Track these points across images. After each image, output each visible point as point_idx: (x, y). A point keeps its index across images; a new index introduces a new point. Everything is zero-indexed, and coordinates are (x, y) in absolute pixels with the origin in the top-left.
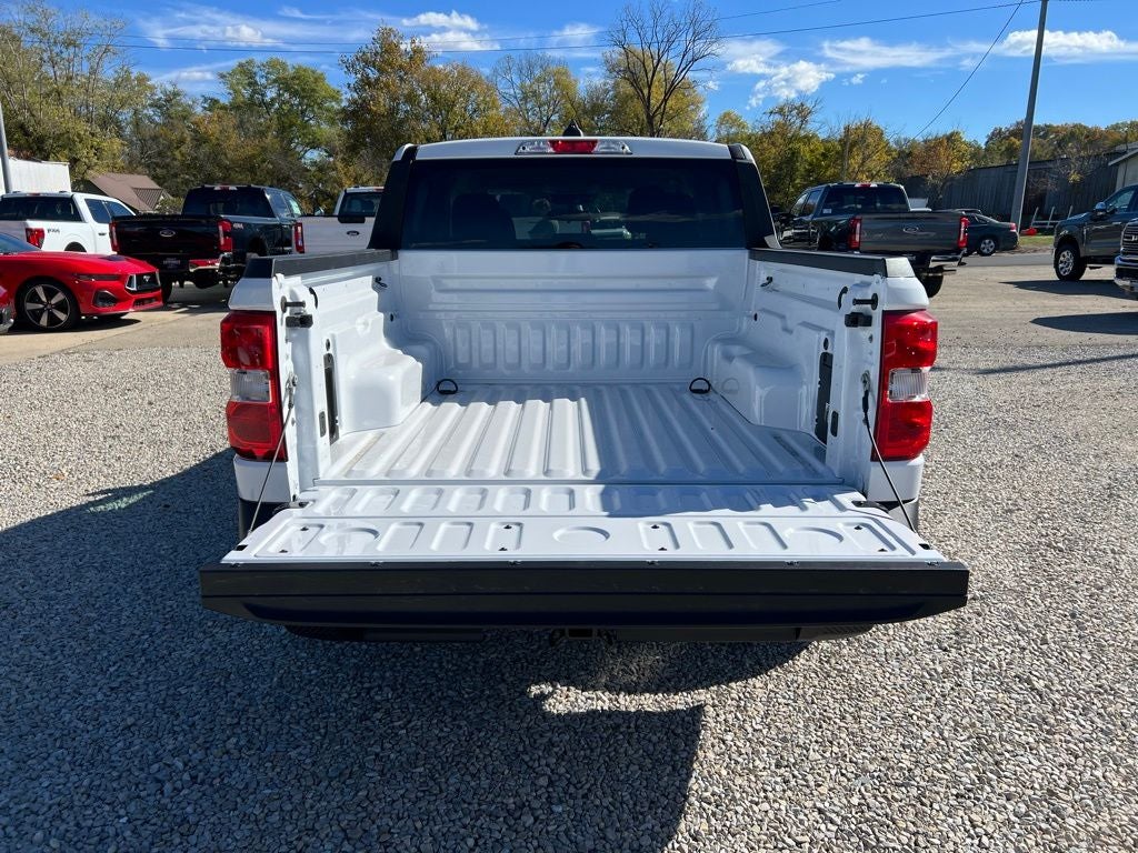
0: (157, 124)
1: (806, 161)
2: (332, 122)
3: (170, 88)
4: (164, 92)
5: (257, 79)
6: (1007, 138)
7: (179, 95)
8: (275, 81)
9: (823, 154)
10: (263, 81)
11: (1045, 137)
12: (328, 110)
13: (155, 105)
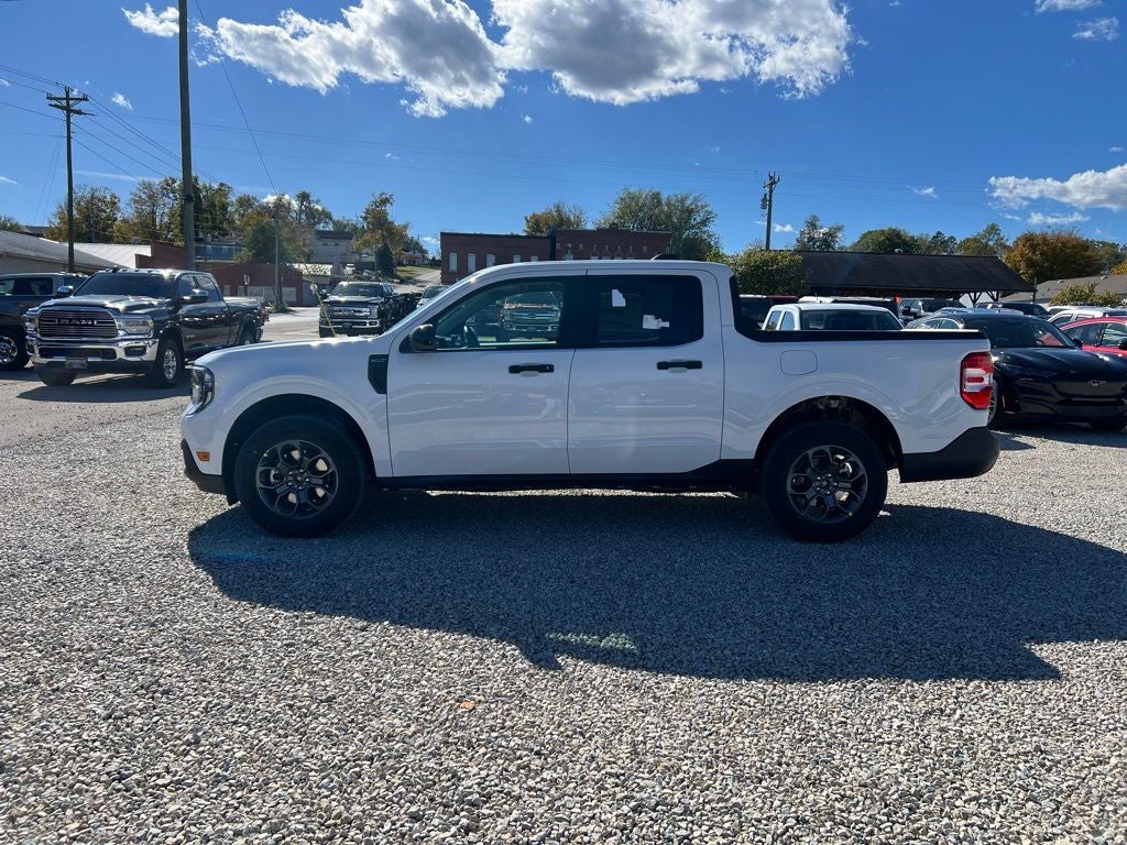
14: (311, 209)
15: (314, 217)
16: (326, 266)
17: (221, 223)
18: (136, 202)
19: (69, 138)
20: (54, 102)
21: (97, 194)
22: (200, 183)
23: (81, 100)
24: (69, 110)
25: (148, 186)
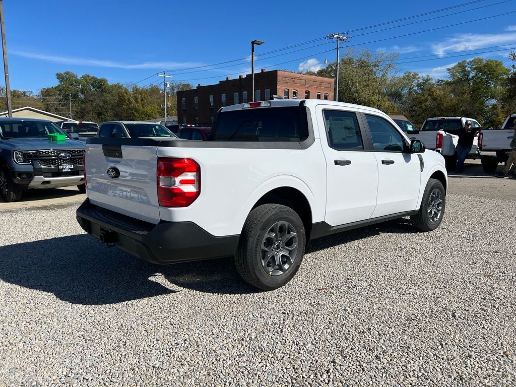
0: (418, 93)
2: (502, 85)
3: (426, 77)
4: (423, 80)
5: (466, 68)
7: (429, 80)
8: (475, 69)
10: (469, 69)
12: (500, 79)
13: (419, 85)
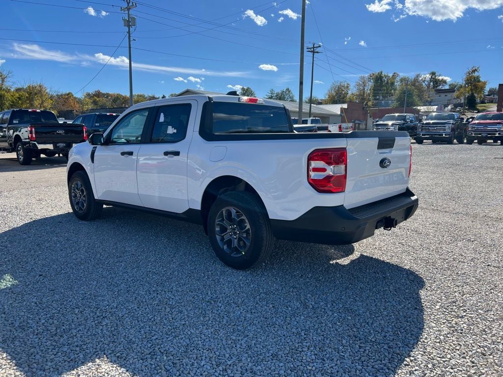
1: (9, 100)
6: (93, 97)
9: (19, 98)
11: (107, 97)
14: (436, 80)
15: (437, 83)
16: (434, 107)
17: (391, 90)
18: (358, 85)
19: (313, 63)
20: (309, 50)
21: (342, 84)
22: (383, 74)
23: (318, 47)
24: (314, 52)
25: (363, 78)
